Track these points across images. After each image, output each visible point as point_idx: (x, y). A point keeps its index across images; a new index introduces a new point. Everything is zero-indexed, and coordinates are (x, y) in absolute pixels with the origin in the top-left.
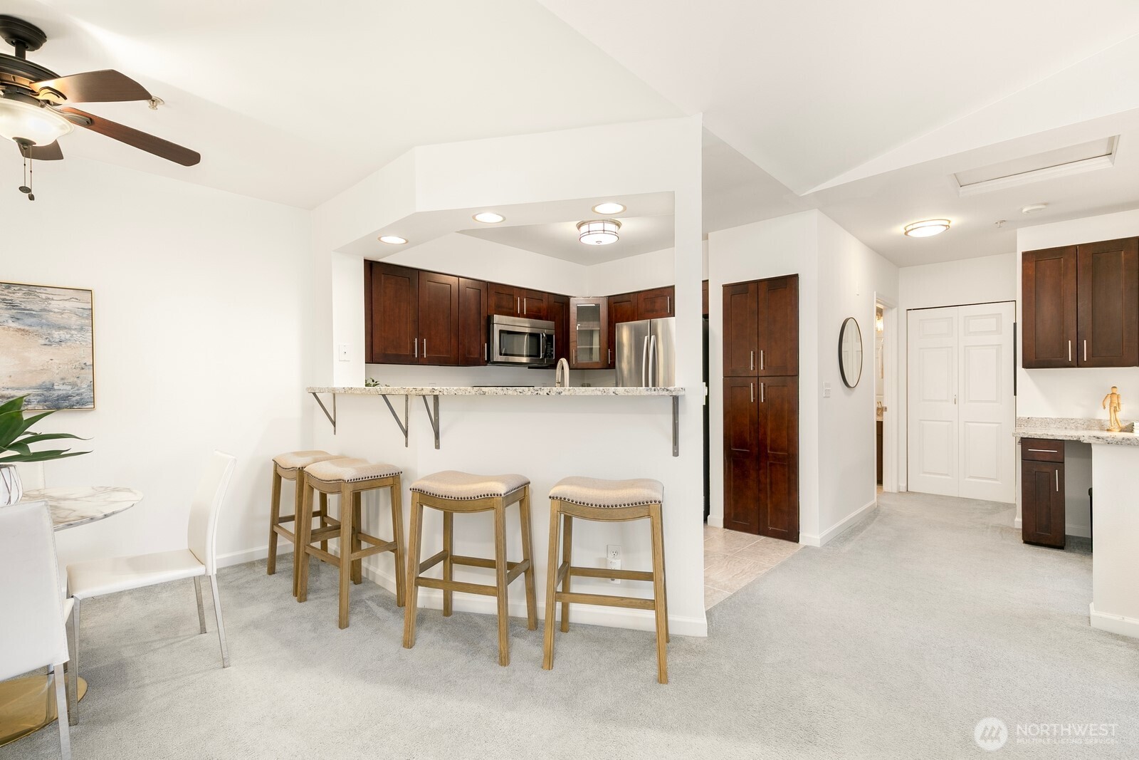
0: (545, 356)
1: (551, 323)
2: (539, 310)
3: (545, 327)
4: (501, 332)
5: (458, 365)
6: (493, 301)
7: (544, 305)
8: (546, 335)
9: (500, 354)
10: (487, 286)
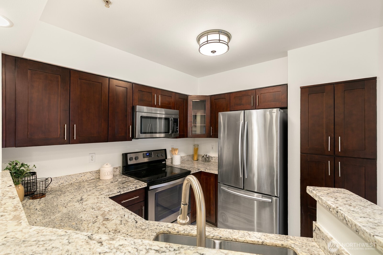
0: (173, 132)
1: (177, 111)
2: (169, 103)
3: (174, 113)
4: (141, 117)
5: (107, 141)
6: (136, 97)
7: (172, 100)
8: (174, 119)
9: (141, 133)
10: (133, 86)
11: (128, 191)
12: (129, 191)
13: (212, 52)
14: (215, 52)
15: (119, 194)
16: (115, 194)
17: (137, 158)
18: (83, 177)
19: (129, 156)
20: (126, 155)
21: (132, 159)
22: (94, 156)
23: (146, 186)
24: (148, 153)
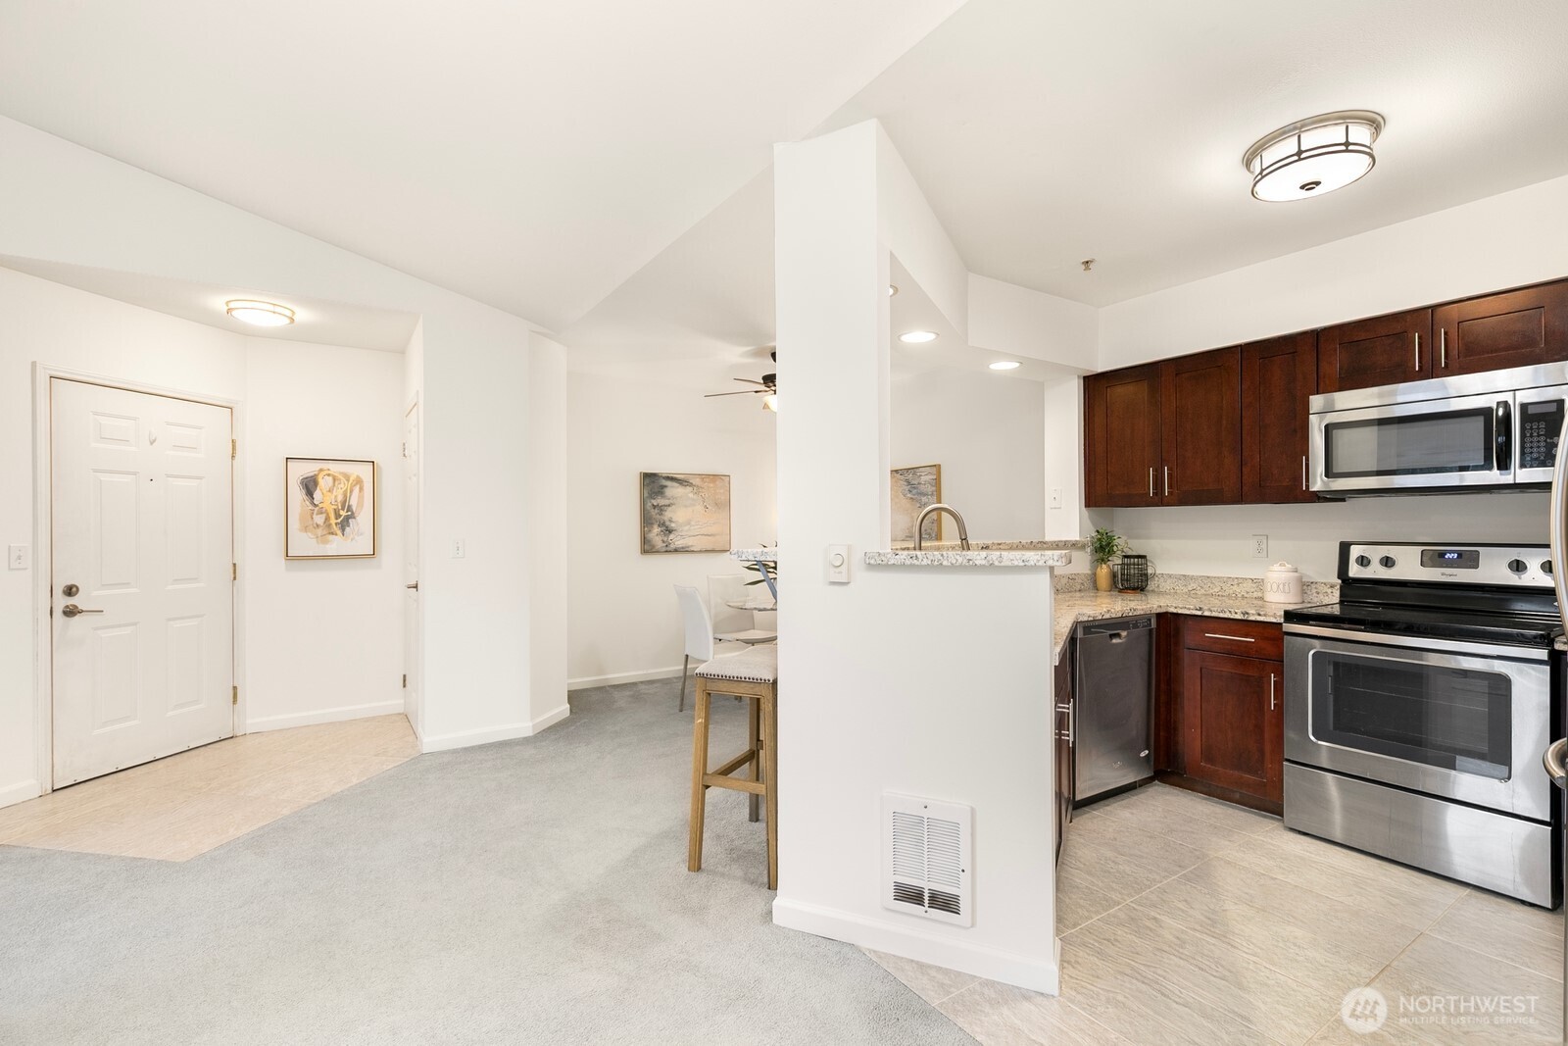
2: (1528, 340)
7: (1550, 319)
9: (1327, 476)
10: (1317, 339)
11: (1221, 615)
12: (1226, 616)
13: (1302, 187)
14: (1318, 183)
15: (1199, 613)
16: (1189, 609)
17: (1387, 562)
18: (1235, 588)
19: (1355, 552)
20: (1345, 548)
21: (1365, 562)
22: (1265, 541)
23: (1282, 620)
24: (1451, 552)
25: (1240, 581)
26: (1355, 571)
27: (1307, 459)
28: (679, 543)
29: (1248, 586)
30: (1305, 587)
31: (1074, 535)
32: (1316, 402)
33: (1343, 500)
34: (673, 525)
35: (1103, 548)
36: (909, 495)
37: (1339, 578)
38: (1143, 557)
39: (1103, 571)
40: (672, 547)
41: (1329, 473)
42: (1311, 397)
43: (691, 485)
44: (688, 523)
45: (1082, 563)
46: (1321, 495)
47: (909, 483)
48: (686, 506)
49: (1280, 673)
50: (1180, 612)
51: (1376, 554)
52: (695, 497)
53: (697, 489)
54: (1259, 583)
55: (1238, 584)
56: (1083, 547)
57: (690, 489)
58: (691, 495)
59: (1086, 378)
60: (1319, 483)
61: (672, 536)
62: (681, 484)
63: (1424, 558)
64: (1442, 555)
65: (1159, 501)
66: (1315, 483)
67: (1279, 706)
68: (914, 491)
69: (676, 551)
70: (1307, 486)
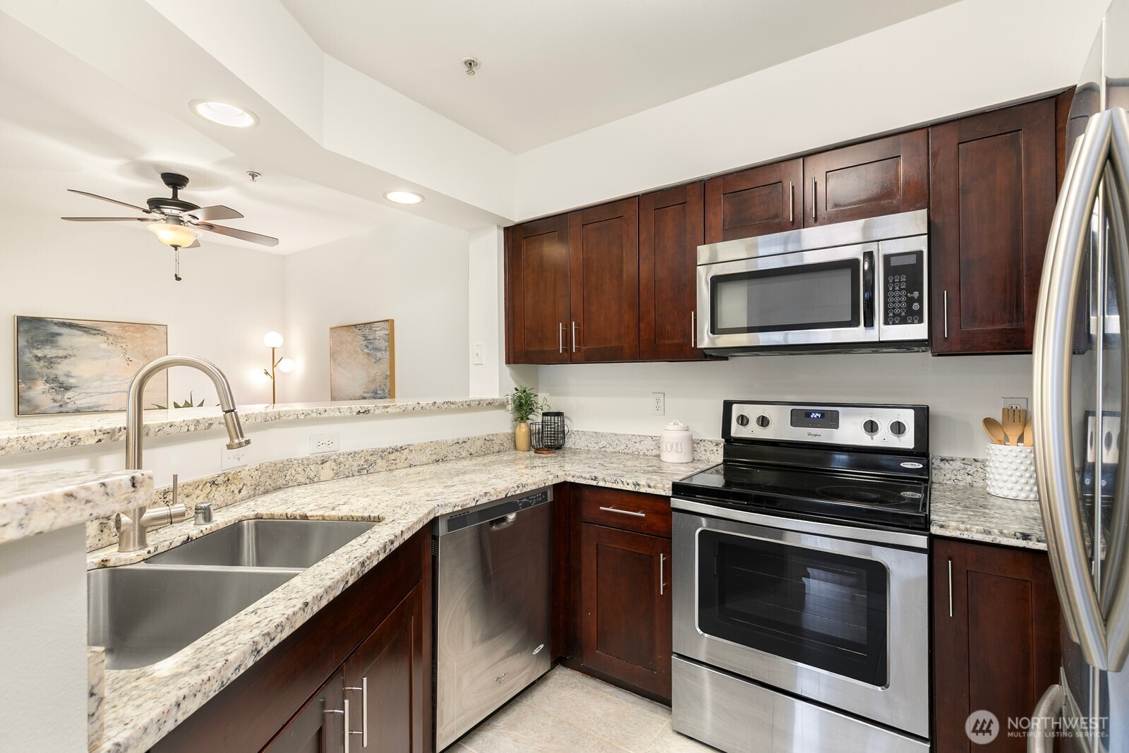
2: (886, 191)
6: (718, 216)
7: (908, 167)
9: (711, 332)
10: (704, 188)
11: (615, 486)
12: (619, 487)
15: (594, 483)
16: (585, 478)
17: (764, 422)
18: (637, 445)
19: (736, 410)
20: (728, 406)
21: (745, 421)
22: (662, 399)
23: (670, 493)
24: (815, 411)
25: (642, 438)
26: (736, 431)
27: (695, 315)
28: (82, 402)
29: (649, 444)
30: (695, 445)
31: (494, 394)
32: (703, 252)
33: (726, 359)
34: (72, 381)
35: (523, 406)
36: (366, 351)
37: (723, 437)
38: (559, 414)
39: (523, 429)
40: (71, 406)
41: (714, 330)
42: (698, 247)
43: (104, 333)
44: (100, 378)
45: (502, 423)
46: (708, 352)
47: (366, 338)
48: (95, 359)
49: (668, 554)
50: (577, 482)
51: (753, 412)
52: (111, 347)
53: (115, 339)
54: (657, 441)
55: (640, 442)
56: (502, 405)
57: (104, 338)
58: (104, 346)
59: (506, 230)
60: (705, 340)
61: (69, 394)
62: (86, 332)
63: (793, 417)
64: (808, 414)
65: (569, 358)
66: (702, 339)
67: (668, 589)
68: (371, 346)
69: (78, 411)
70: (695, 343)
